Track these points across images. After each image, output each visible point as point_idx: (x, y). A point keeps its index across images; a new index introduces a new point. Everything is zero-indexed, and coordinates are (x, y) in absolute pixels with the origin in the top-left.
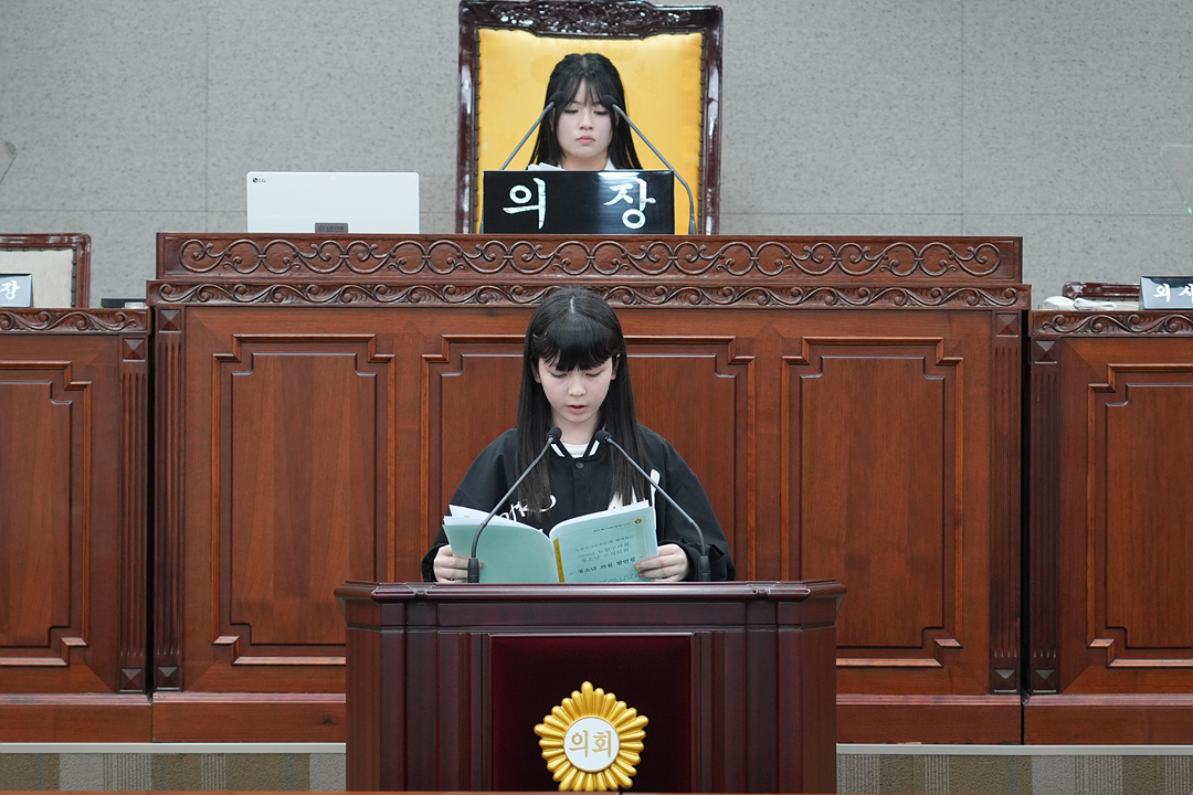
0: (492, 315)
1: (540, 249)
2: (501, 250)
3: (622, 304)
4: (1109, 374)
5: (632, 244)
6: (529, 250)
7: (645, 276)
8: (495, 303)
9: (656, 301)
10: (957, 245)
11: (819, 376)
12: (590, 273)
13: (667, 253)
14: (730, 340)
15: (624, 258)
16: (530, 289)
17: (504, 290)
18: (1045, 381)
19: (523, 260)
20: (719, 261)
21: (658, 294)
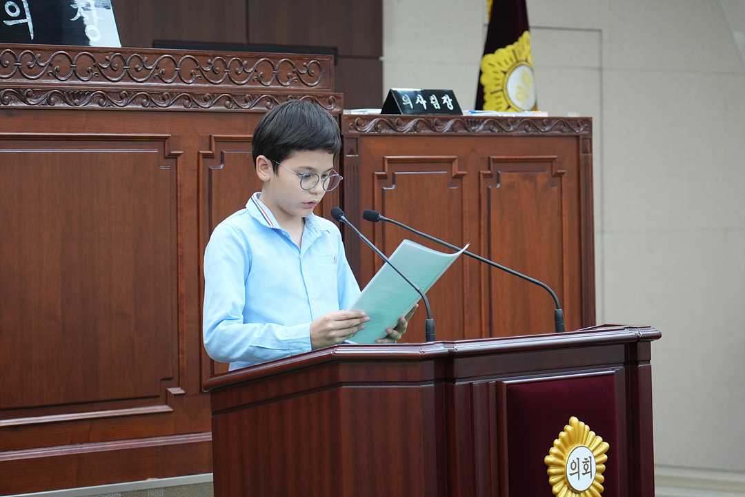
0: (11, 115)
1: (39, 58)
2: (13, 58)
3: (97, 106)
4: (386, 164)
5: (100, 55)
6: (32, 58)
7: (110, 83)
8: (14, 105)
9: (121, 104)
10: (297, 61)
11: (222, 167)
12: (73, 80)
13: (122, 63)
14: (167, 138)
15: (94, 66)
16: (37, 92)
17: (20, 94)
18: (352, 168)
19: (29, 67)
20: (156, 70)
21: (122, 98)
